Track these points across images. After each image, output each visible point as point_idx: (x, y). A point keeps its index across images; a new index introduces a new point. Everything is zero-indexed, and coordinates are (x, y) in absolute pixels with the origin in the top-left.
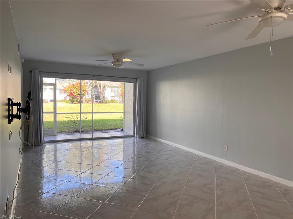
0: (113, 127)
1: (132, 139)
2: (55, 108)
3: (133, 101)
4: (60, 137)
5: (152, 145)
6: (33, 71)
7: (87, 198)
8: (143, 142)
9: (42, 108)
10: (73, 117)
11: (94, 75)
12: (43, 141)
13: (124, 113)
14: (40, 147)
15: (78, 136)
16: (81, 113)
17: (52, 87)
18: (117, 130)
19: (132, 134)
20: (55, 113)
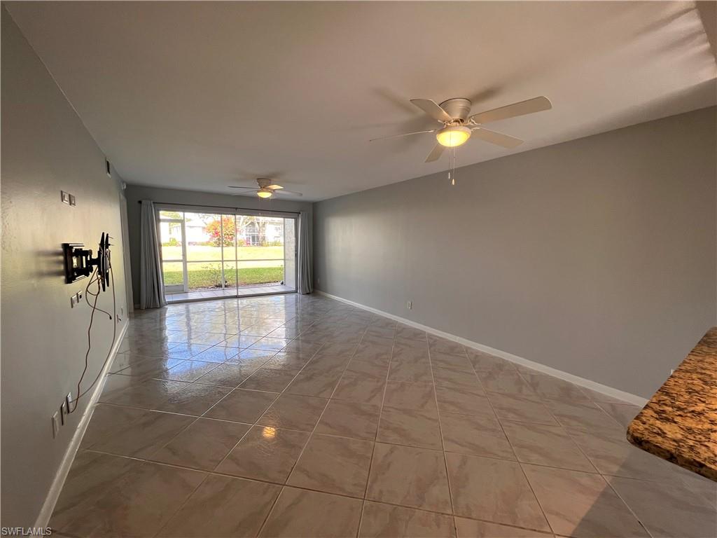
0: (271, 280)
1: (294, 296)
2: (184, 255)
3: (294, 245)
4: (192, 296)
5: (320, 303)
6: (143, 202)
7: (212, 383)
8: (308, 299)
9: (161, 256)
10: (214, 267)
11: (237, 208)
12: (163, 301)
13: (285, 260)
14: (158, 311)
15: (219, 293)
16: (223, 261)
17: (180, 224)
18: (277, 284)
19: (294, 288)
20: (185, 261)
